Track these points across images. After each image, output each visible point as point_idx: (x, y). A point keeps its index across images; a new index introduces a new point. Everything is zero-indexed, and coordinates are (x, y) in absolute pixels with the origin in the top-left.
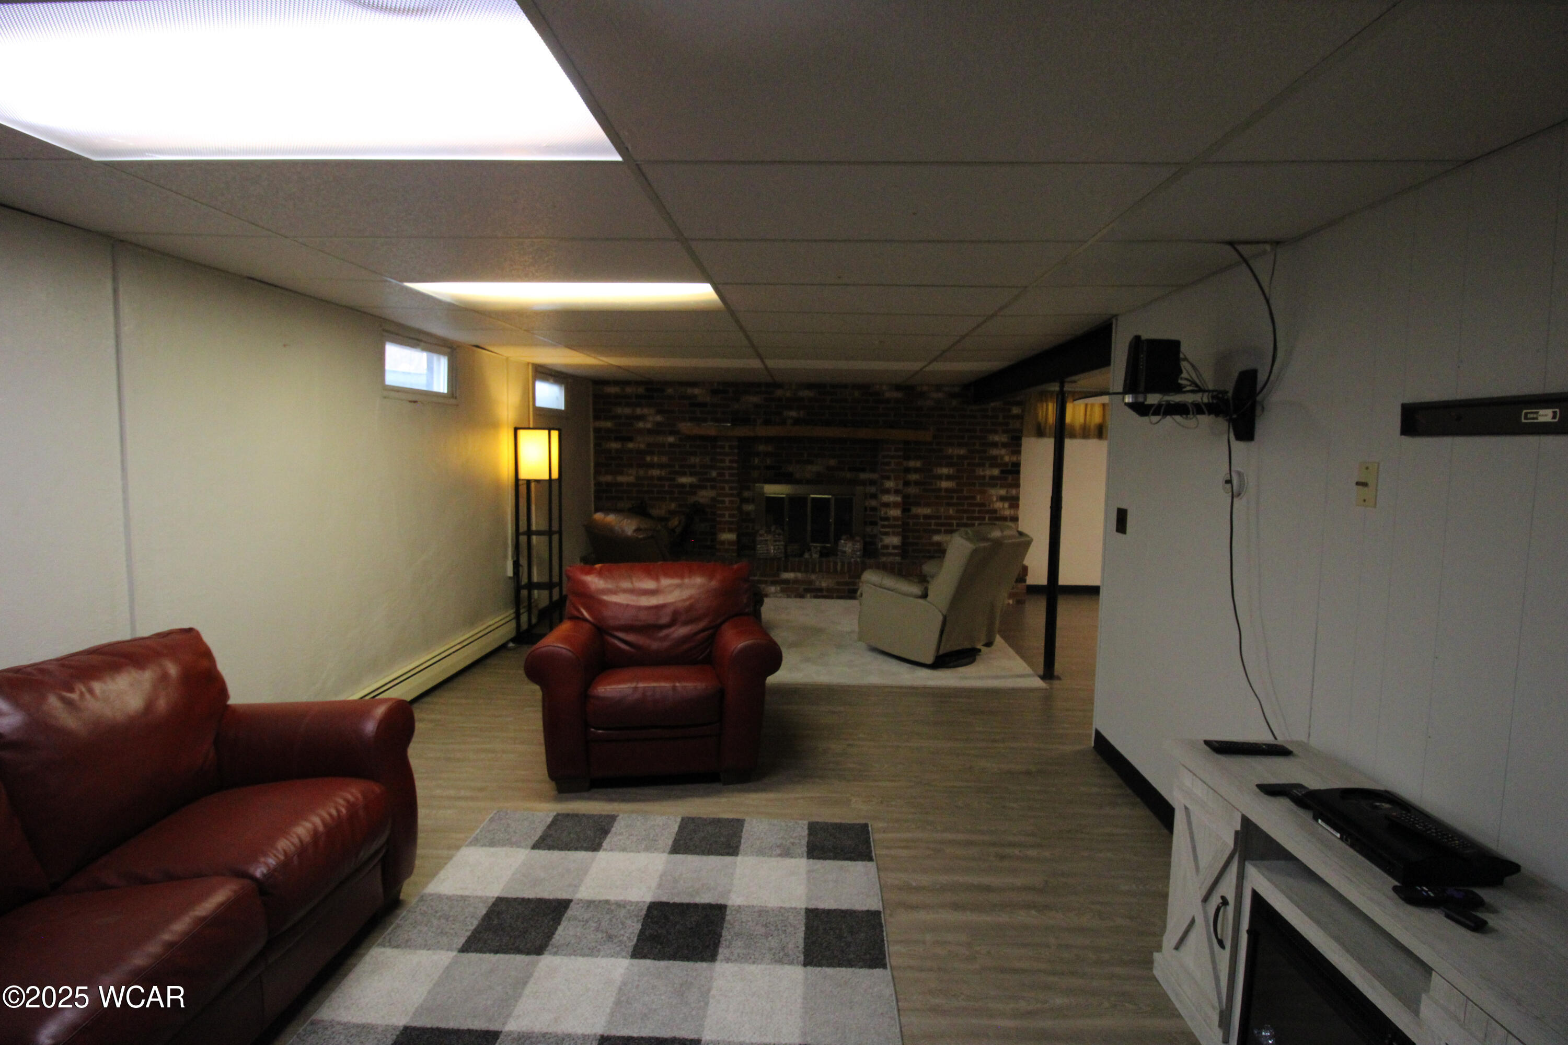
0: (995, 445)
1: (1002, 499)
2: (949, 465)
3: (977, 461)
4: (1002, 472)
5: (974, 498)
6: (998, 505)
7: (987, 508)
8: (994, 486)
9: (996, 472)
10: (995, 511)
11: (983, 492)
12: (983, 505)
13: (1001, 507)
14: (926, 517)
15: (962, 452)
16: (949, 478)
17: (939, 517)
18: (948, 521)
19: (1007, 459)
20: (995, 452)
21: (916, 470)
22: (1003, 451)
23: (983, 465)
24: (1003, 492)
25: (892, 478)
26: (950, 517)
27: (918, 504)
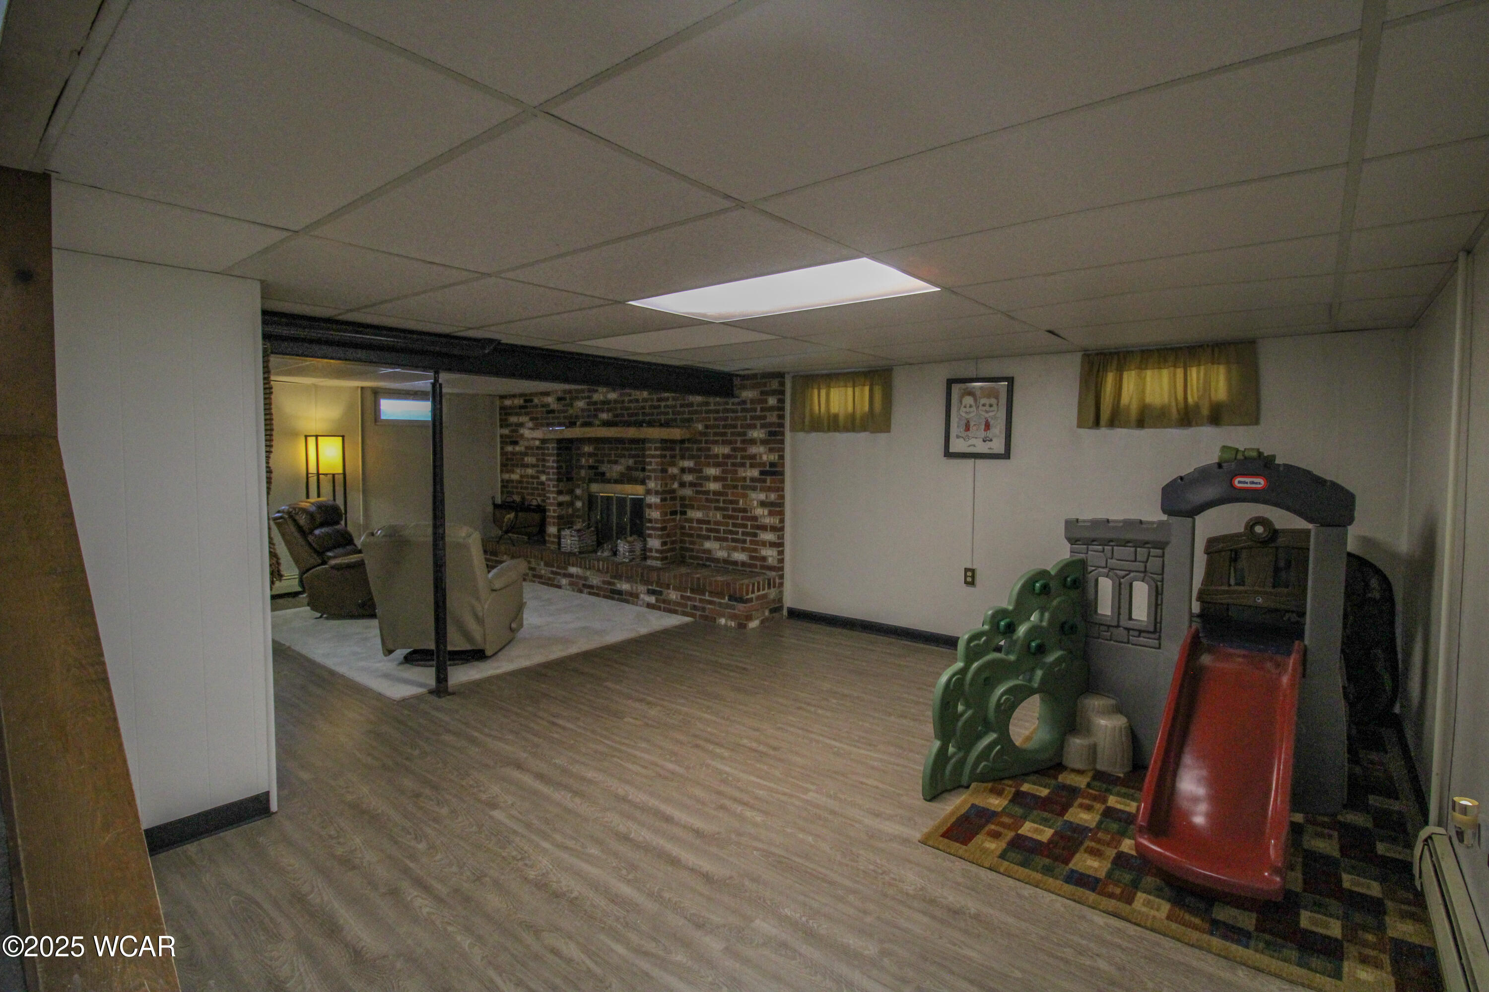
0: (753, 442)
1: (763, 504)
2: (717, 465)
3: (739, 460)
4: (762, 473)
5: (737, 502)
6: (759, 511)
7: (749, 514)
8: (754, 489)
9: (755, 473)
10: (755, 518)
11: (745, 496)
12: (745, 510)
13: (761, 513)
14: (699, 521)
15: (726, 450)
16: (716, 479)
17: (708, 522)
18: (716, 527)
19: (765, 458)
20: (754, 450)
21: (690, 471)
22: (762, 449)
23: (743, 465)
24: (762, 496)
25: (653, 478)
26: (717, 523)
27: (692, 507)
